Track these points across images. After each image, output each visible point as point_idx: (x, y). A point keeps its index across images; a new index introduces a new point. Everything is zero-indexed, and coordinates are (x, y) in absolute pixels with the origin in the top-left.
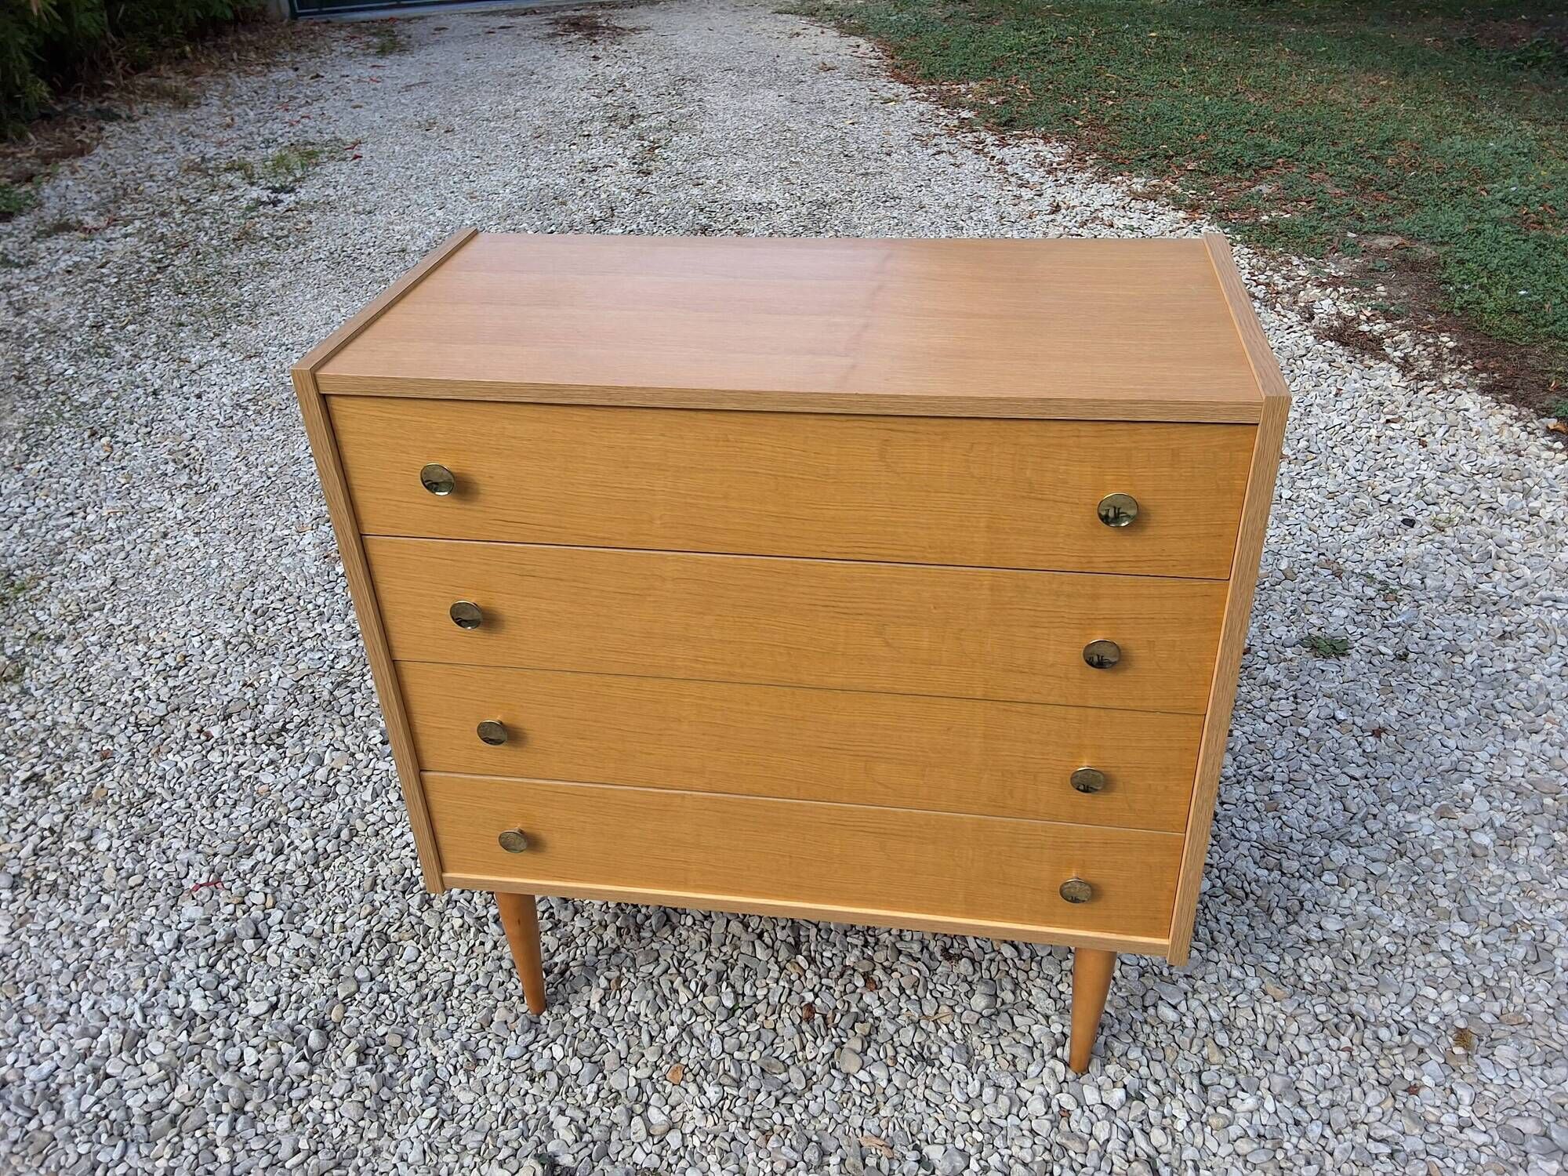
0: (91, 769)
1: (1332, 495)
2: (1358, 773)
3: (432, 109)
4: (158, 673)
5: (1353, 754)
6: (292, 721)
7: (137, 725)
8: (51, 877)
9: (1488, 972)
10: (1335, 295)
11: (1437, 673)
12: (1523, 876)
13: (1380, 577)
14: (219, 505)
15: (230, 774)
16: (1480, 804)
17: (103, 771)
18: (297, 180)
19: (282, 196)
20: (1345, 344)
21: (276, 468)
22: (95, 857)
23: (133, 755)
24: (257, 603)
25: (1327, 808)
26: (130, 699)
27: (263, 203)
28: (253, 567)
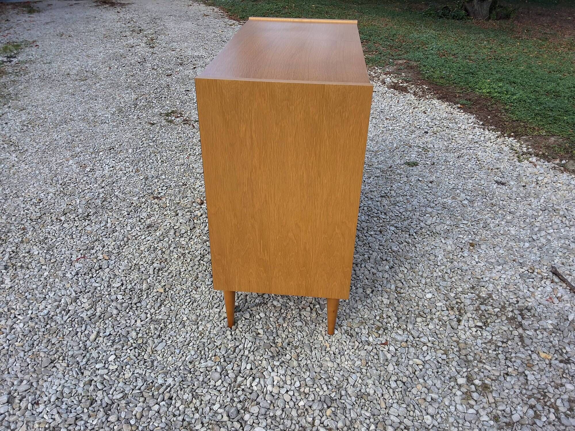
0: (20, 233)
1: (403, 128)
2: (429, 192)
3: (60, 29)
4: (32, 205)
5: (427, 188)
6: (90, 213)
7: (31, 220)
8: (19, 264)
9: (474, 230)
10: (390, 77)
11: (443, 167)
12: (478, 209)
13: (422, 146)
14: (30, 155)
15: (74, 229)
16: (463, 195)
17: (24, 234)
18: (15, 54)
19: (12, 59)
20: (396, 89)
21: (48, 143)
22: (34, 257)
23: (34, 228)
24: (60, 182)
25: (422, 200)
26: (24, 213)
27: (5, 62)
28: (53, 172)
